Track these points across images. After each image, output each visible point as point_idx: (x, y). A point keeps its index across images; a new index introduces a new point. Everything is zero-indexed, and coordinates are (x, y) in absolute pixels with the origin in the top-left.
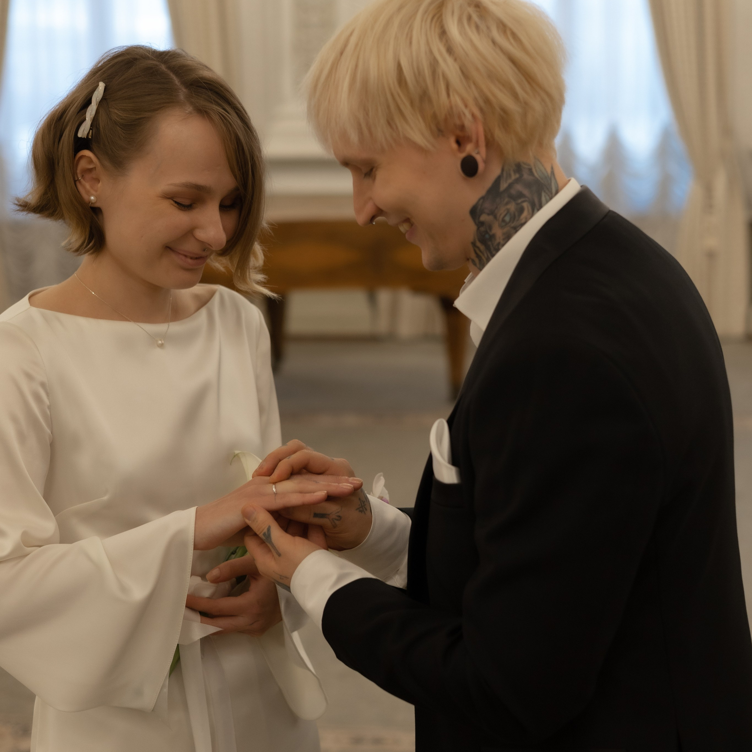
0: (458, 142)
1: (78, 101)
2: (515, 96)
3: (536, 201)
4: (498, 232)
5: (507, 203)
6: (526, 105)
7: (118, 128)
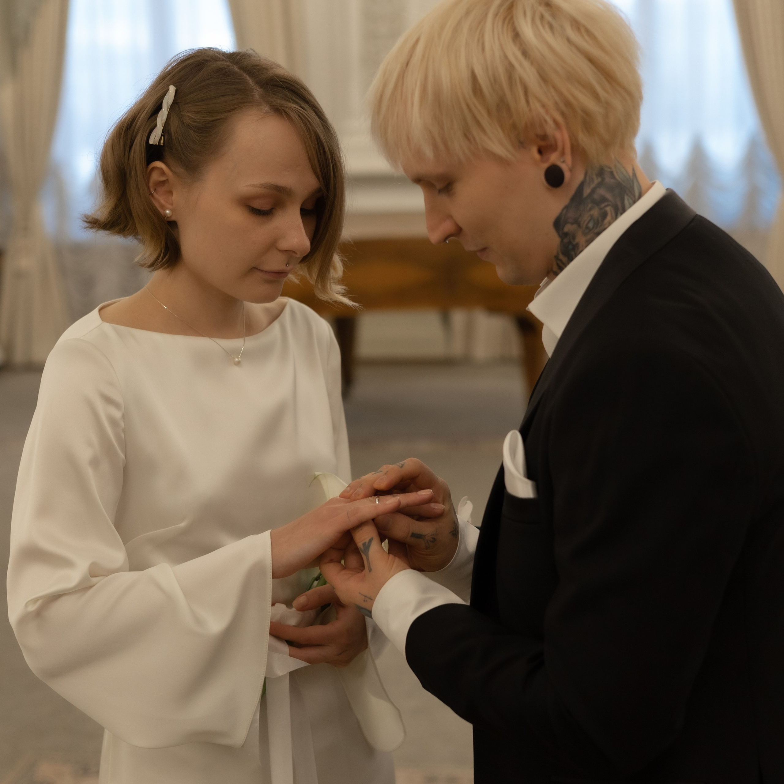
0: (541, 152)
1: (148, 107)
2: (596, 96)
3: (619, 204)
5: (591, 209)
6: (607, 106)
7: (191, 132)
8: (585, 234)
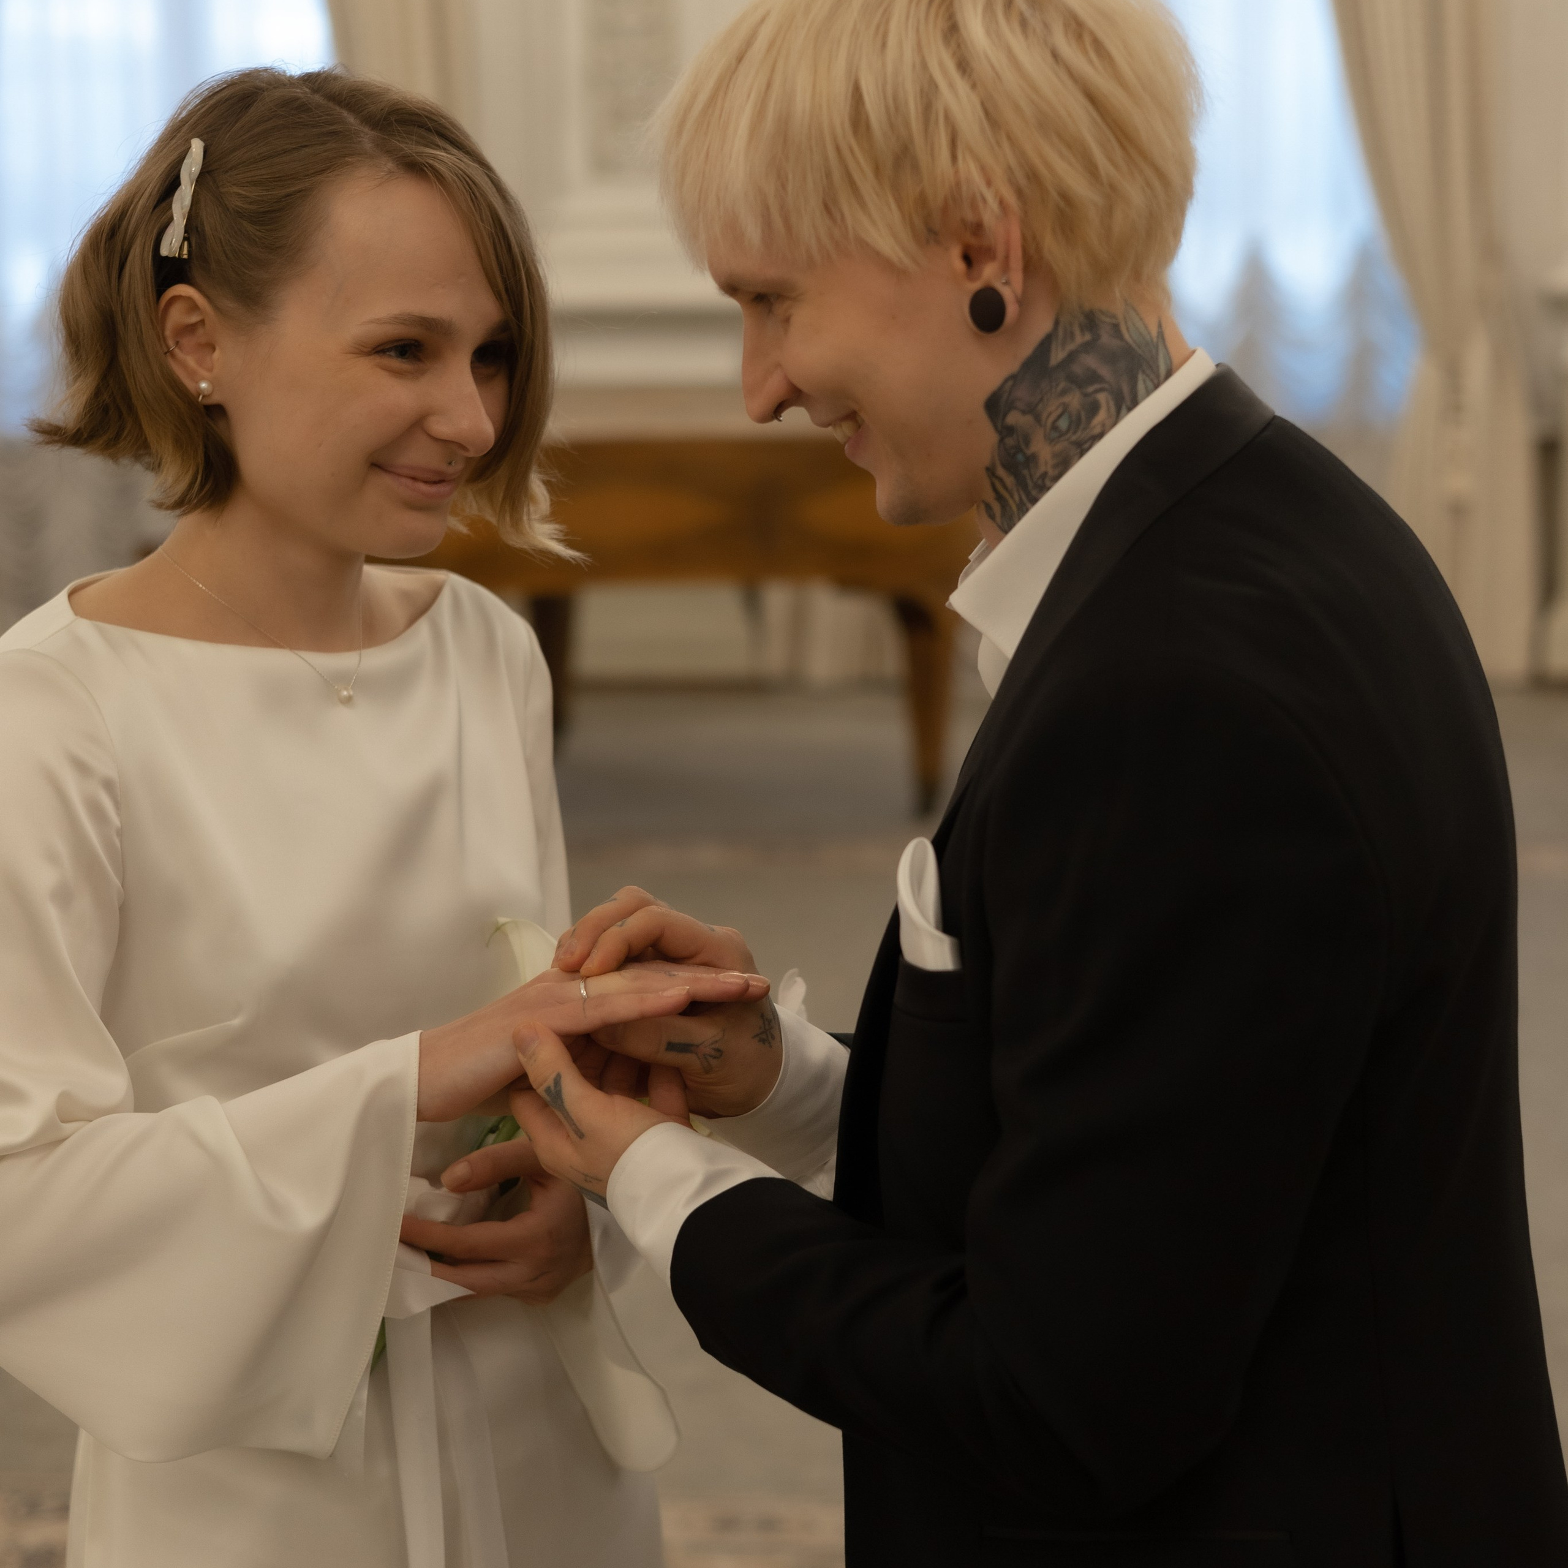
0: (967, 259)
3: (1126, 390)
4: (1043, 451)
5: (1064, 392)
6: (1112, 193)
7: (245, 223)
8: (1051, 441)
